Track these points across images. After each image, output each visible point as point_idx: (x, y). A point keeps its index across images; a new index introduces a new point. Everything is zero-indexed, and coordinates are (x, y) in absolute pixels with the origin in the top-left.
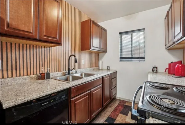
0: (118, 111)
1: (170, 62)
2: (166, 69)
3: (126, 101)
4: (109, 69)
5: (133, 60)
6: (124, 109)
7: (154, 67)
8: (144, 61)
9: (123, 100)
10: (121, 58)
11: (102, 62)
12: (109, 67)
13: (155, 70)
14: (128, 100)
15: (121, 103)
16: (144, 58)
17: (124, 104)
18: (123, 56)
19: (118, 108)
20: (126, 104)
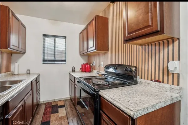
0: (48, 113)
1: (82, 64)
2: (81, 68)
3: (51, 102)
4: (29, 73)
5: (56, 62)
6: (53, 109)
7: (73, 68)
8: (65, 63)
9: (48, 103)
10: (44, 60)
11: (18, 65)
12: (29, 70)
13: (73, 70)
14: (53, 100)
15: (47, 105)
16: (65, 61)
17: (51, 105)
18: (46, 59)
19: (46, 111)
20: (53, 104)
